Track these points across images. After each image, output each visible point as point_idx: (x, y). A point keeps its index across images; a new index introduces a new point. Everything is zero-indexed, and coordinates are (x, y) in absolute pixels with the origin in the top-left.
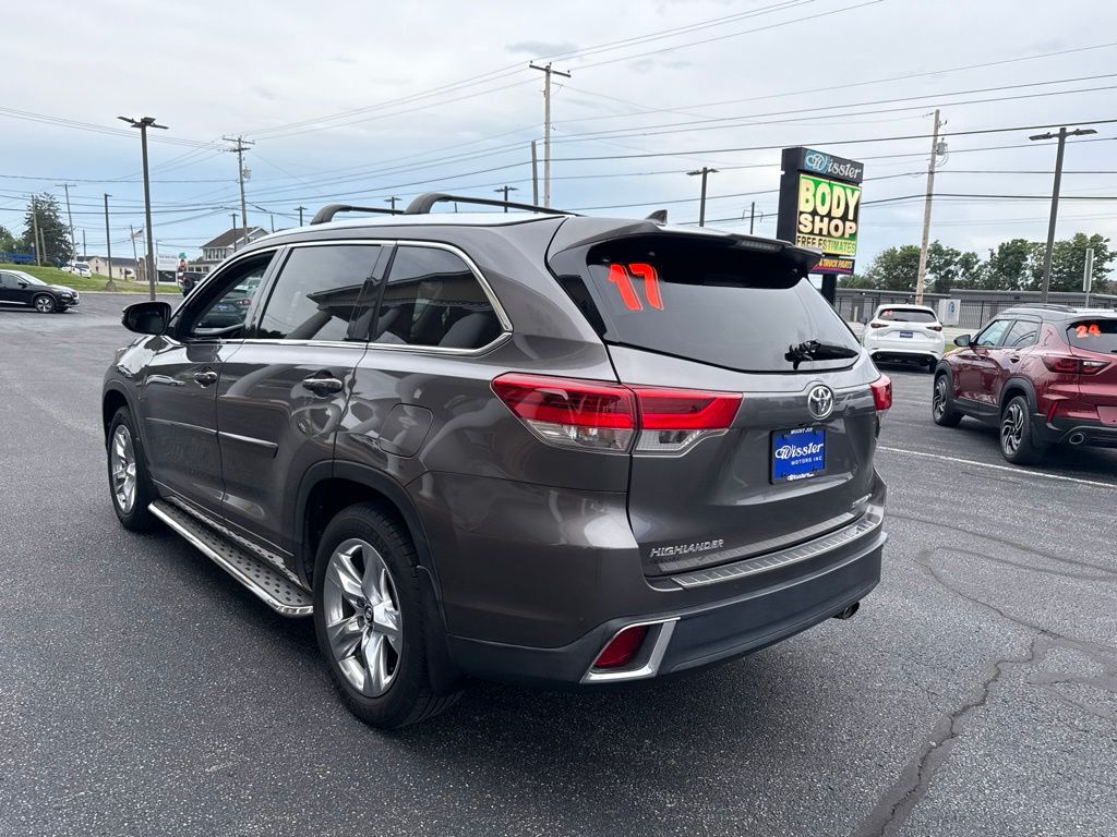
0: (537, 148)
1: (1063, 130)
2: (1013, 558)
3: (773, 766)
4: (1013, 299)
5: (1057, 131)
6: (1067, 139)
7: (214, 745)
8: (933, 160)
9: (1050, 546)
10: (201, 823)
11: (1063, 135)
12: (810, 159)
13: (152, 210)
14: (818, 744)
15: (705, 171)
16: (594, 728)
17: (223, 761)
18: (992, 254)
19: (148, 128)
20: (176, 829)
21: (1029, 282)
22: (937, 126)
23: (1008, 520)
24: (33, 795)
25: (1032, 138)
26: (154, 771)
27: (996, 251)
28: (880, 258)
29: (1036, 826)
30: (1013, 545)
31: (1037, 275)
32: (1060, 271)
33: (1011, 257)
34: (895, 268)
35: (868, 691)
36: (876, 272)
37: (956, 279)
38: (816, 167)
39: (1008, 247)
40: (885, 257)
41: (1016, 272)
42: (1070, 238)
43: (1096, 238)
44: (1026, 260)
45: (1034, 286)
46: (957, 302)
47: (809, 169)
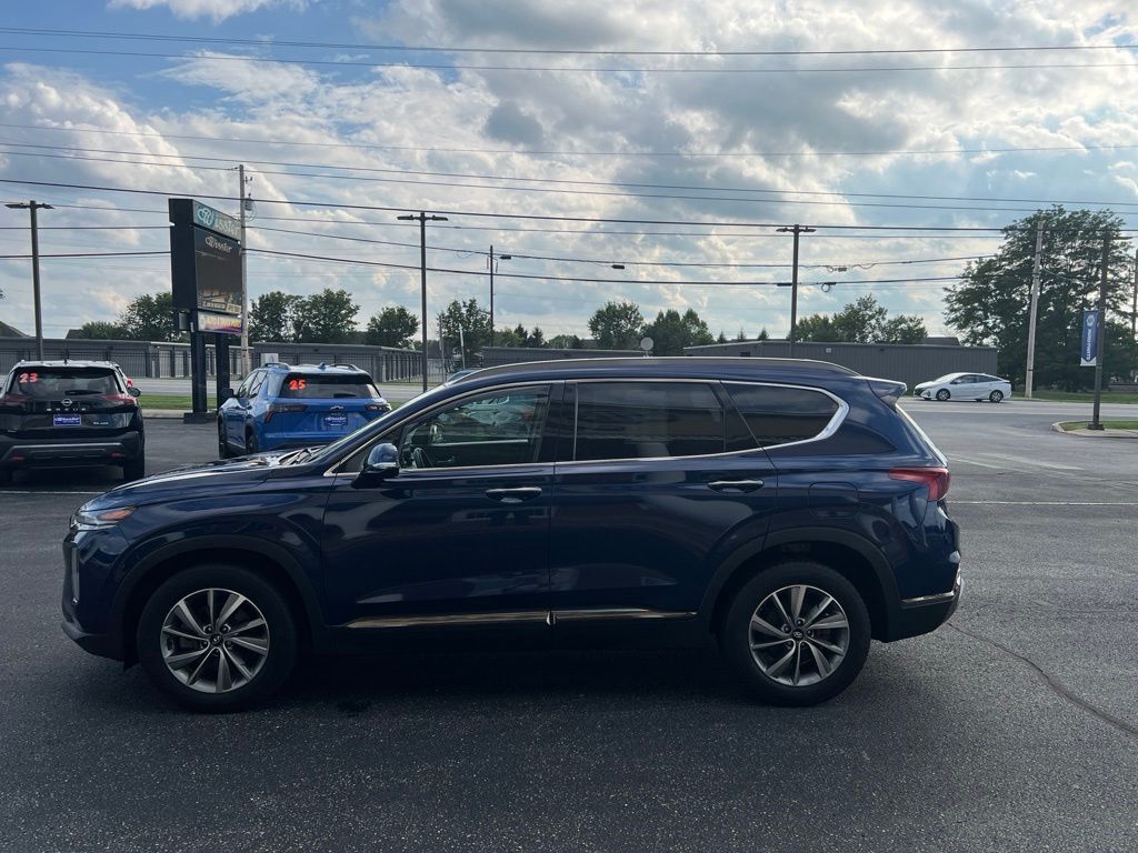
1: (423, 214)
4: (311, 351)
6: (427, 222)
11: (423, 219)
12: (201, 213)
18: (254, 305)
21: (291, 333)
22: (243, 181)
25: (400, 218)
27: (257, 302)
28: (133, 306)
31: (297, 325)
32: (317, 323)
33: (272, 306)
34: (154, 315)
36: (130, 320)
38: (207, 223)
39: (267, 299)
40: (139, 305)
41: (276, 323)
42: (321, 292)
43: (342, 293)
44: (286, 311)
45: (295, 338)
46: (276, 355)
47: (201, 224)
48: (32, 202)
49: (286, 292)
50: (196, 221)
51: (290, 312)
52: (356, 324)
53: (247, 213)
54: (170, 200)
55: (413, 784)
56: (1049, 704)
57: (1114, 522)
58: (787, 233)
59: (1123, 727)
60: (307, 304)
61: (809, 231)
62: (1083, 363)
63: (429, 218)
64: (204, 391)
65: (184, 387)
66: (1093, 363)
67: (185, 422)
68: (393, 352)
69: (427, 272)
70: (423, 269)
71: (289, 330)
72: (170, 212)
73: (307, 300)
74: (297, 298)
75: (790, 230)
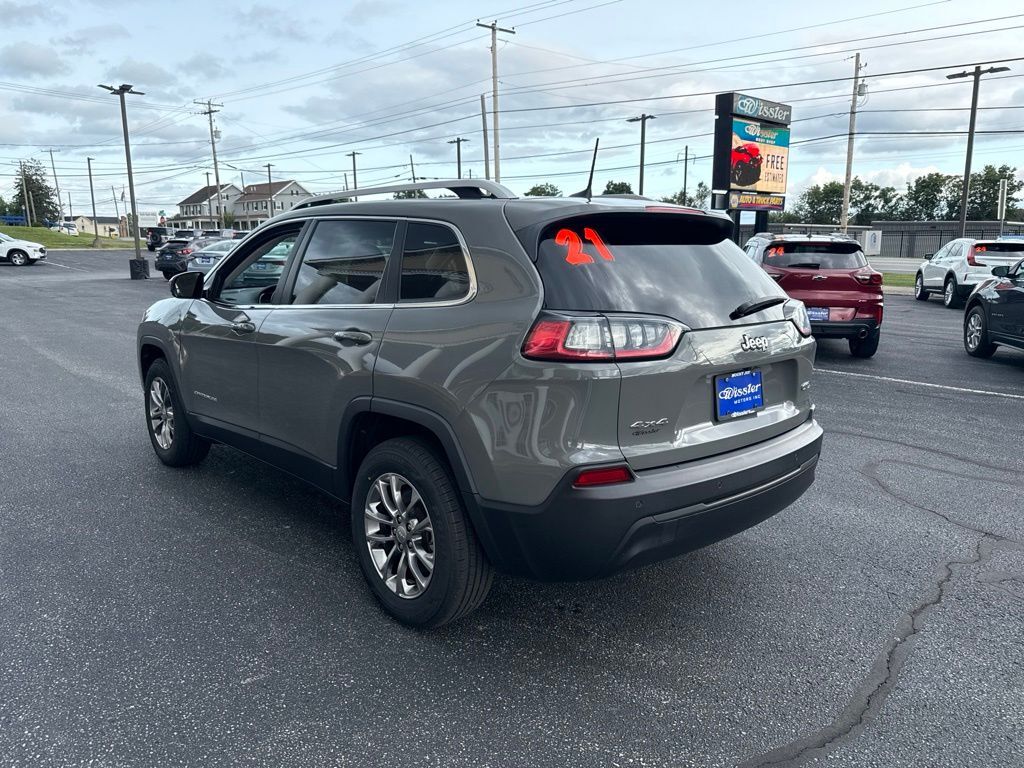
0: (486, 100)
1: (978, 68)
2: (952, 468)
3: (755, 664)
4: (929, 228)
5: (972, 69)
6: (982, 77)
7: (245, 659)
8: (854, 101)
9: (985, 456)
10: (244, 730)
11: (978, 73)
12: (742, 104)
13: (133, 171)
14: (793, 643)
15: (644, 118)
16: (587, 634)
17: (255, 673)
19: (126, 95)
20: (220, 737)
21: (944, 213)
22: (858, 68)
23: (944, 434)
24: (88, 710)
25: (949, 77)
26: (194, 684)
29: (1000, 711)
30: (950, 455)
31: (951, 205)
33: (928, 188)
34: (819, 203)
35: (833, 594)
36: (801, 208)
37: (876, 212)
38: (747, 111)
39: (924, 182)
40: (809, 194)
41: (931, 203)
43: (1004, 169)
44: (941, 192)
45: (949, 216)
46: (879, 233)
47: (742, 113)
48: (643, 115)
49: (945, 173)
50: (738, 112)
51: (945, 193)
52: (1017, 200)
53: (859, 98)
54: (716, 97)
63: (985, 72)
70: (971, 133)
72: (716, 107)
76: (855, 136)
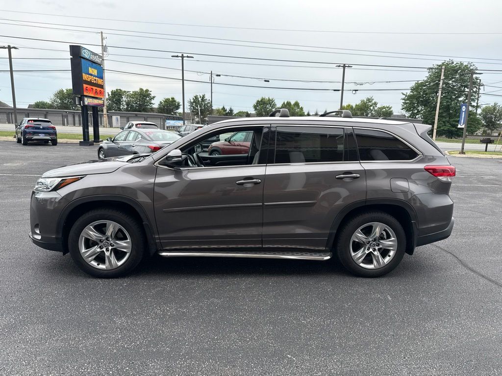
1: (183, 55)
5: (180, 55)
6: (184, 58)
11: (183, 57)
12: (84, 52)
18: (109, 95)
21: (125, 107)
25: (172, 56)
27: (110, 93)
31: (128, 104)
33: (117, 96)
34: (65, 99)
36: (55, 101)
38: (86, 56)
39: (115, 92)
40: (58, 94)
41: (119, 102)
42: (138, 90)
43: (147, 91)
44: (123, 98)
45: (127, 110)
46: (119, 117)
47: (84, 57)
48: (8, 46)
49: (123, 89)
50: (83, 56)
51: (124, 99)
52: (153, 104)
53: (104, 53)
54: (70, 46)
55: (188, 312)
56: (463, 273)
57: (476, 193)
58: (340, 67)
59: (496, 283)
60: (132, 95)
61: (350, 67)
62: (459, 126)
63: (185, 57)
64: (88, 132)
65: (79, 130)
66: (463, 126)
67: (80, 145)
68: (170, 117)
69: (185, 81)
70: (183, 80)
71: (124, 106)
72: (70, 51)
73: (131, 93)
74: (128, 92)
75: (342, 66)
76: (105, 71)
